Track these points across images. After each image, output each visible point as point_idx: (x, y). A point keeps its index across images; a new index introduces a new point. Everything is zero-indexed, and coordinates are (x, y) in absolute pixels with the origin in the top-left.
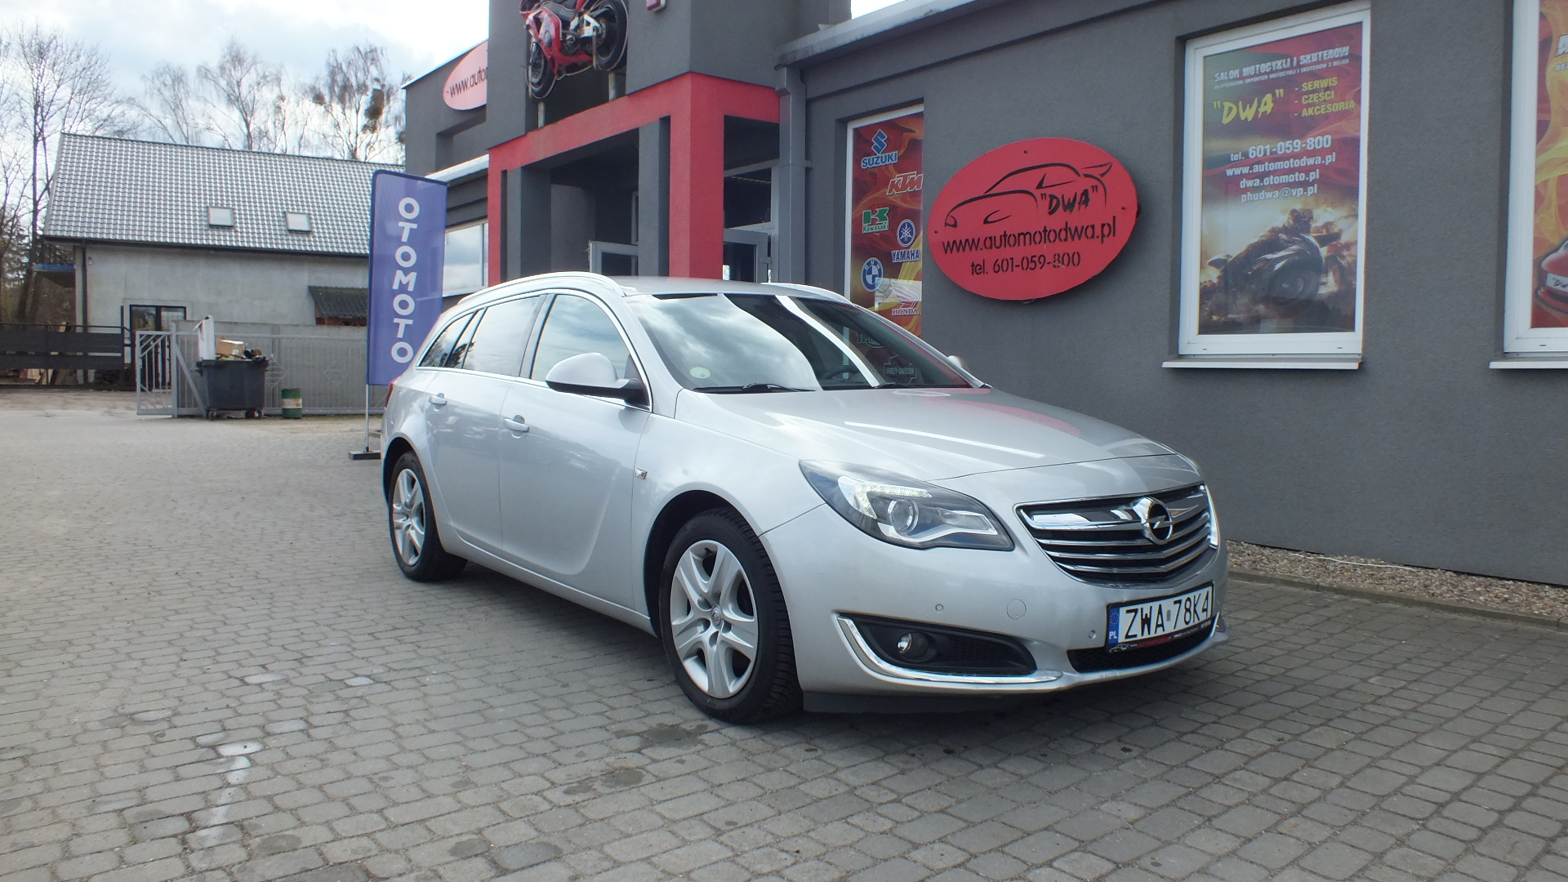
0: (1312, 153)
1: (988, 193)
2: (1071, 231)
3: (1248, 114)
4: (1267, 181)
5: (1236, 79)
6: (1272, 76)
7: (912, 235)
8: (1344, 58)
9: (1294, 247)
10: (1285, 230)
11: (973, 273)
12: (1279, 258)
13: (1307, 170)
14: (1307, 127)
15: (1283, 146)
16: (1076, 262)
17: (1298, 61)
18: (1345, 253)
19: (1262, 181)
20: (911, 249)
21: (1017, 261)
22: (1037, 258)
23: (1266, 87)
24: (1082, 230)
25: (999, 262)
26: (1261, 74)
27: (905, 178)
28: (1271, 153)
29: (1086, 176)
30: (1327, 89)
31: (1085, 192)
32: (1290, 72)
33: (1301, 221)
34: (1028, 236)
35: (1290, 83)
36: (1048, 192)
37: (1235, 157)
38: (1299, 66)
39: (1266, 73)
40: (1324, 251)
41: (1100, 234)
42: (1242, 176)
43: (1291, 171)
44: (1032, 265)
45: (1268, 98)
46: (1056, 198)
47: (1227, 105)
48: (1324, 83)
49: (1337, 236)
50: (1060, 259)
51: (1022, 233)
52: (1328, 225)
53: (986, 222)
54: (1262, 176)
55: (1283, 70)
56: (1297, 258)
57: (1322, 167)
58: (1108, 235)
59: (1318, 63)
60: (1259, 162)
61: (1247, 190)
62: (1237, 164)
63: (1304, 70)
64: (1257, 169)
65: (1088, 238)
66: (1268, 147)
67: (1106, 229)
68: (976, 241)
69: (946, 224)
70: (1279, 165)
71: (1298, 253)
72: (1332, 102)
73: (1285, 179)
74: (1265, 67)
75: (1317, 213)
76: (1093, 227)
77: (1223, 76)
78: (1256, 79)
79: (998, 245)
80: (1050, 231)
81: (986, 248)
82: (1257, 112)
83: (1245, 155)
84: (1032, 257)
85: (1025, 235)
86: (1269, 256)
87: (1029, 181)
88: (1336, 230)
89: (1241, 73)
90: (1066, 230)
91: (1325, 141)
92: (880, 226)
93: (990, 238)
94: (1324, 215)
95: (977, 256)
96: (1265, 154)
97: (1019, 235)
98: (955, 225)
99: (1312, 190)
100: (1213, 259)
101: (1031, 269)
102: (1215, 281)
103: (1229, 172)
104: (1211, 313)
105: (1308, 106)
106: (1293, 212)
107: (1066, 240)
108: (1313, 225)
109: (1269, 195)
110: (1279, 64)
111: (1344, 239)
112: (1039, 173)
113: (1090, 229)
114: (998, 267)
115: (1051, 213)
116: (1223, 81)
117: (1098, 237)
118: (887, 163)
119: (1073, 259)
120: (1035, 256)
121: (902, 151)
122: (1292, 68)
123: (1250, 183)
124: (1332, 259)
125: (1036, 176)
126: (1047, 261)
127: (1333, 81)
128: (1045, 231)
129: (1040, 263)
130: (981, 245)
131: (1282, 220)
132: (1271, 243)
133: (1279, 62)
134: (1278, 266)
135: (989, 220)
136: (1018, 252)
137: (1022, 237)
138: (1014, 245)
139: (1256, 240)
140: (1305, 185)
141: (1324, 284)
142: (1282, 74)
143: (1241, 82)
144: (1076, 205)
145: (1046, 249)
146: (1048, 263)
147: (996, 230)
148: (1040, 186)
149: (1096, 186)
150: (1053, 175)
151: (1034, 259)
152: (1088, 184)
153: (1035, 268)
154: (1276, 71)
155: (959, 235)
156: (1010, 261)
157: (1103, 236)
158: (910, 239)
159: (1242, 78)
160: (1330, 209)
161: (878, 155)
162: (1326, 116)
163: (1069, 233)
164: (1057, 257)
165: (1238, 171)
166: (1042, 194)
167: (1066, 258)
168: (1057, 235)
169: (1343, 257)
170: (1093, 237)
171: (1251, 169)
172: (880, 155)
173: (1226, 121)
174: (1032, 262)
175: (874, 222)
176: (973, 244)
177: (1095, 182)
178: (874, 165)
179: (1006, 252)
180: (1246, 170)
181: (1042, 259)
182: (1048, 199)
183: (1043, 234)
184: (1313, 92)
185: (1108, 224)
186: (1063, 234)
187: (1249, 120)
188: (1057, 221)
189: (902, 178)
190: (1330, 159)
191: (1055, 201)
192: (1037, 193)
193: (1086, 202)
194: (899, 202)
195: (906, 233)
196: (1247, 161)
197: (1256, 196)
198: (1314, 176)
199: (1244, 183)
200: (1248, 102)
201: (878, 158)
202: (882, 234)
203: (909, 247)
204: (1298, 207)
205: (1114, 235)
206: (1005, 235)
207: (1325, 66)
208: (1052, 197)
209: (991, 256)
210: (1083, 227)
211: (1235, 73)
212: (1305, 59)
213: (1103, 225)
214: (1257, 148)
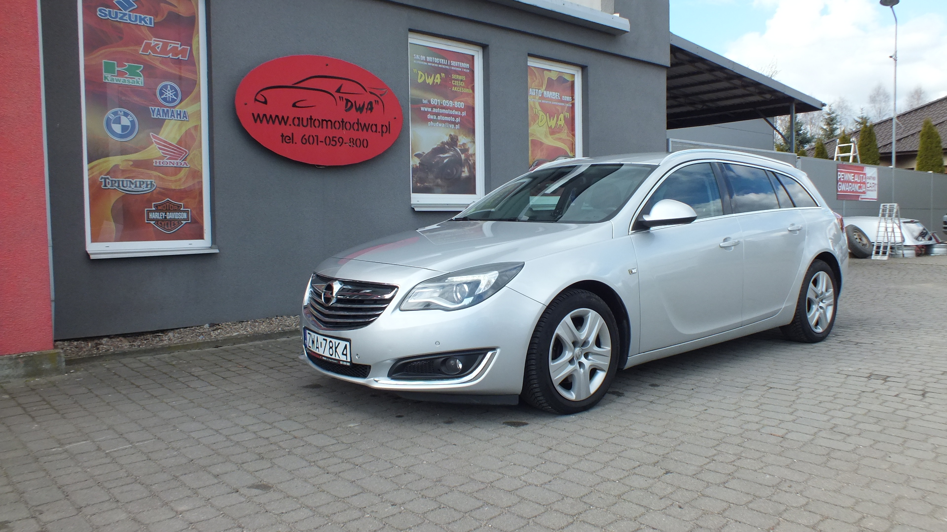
0: (457, 109)
1: (296, 85)
2: (361, 126)
3: (430, 81)
4: (439, 118)
5: (423, 61)
6: (440, 66)
7: (177, 97)
8: (467, 69)
9: (452, 153)
10: (447, 143)
11: (283, 142)
12: (446, 157)
13: (455, 116)
14: (454, 96)
15: (445, 102)
16: (365, 146)
17: (450, 63)
18: (471, 158)
19: (437, 117)
20: (177, 109)
21: (321, 138)
22: (338, 137)
23: (438, 70)
24: (369, 127)
25: (306, 137)
26: (434, 63)
27: (165, 45)
28: (440, 104)
29: (371, 93)
30: (461, 81)
31: (371, 103)
32: (447, 67)
33: (453, 141)
34: (329, 123)
35: (448, 72)
36: (345, 96)
37: (425, 102)
38: (450, 66)
39: (437, 63)
40: (463, 156)
41: (381, 132)
42: (428, 112)
43: (449, 115)
44: (334, 143)
45: (438, 76)
46: (350, 102)
47: (420, 73)
48: (460, 78)
49: (467, 150)
50: (354, 142)
51: (325, 120)
52: (464, 144)
53: (294, 105)
54: (437, 114)
55: (444, 65)
56: (453, 158)
57: (461, 116)
58: (386, 133)
59: (457, 67)
60: (436, 107)
61: (430, 120)
62: (425, 105)
63: (453, 68)
64: (435, 110)
65: (373, 131)
66: (439, 100)
67: (384, 128)
68: (286, 119)
69: (256, 100)
70: (444, 111)
71: (453, 156)
72: (464, 87)
73: (446, 118)
74: (437, 60)
75: (460, 138)
76: (376, 125)
77: (418, 57)
78: (433, 65)
79: (305, 124)
80: (347, 122)
81: (295, 125)
82: (434, 82)
83: (429, 101)
84: (333, 137)
85: (327, 121)
86: (441, 155)
87: (331, 86)
88: (467, 147)
89: (426, 59)
90: (357, 124)
91: (462, 105)
92: (131, 80)
93: (299, 119)
94: (463, 140)
95: (288, 130)
96: (438, 104)
97: (323, 120)
98: (265, 102)
99: (458, 126)
100: (416, 153)
101: (332, 145)
102: (418, 165)
103: (422, 109)
104: (417, 182)
105: (455, 86)
106: (450, 135)
107: (358, 130)
108: (459, 144)
109: (440, 125)
110: (442, 61)
111: (470, 152)
112: (340, 82)
113: (374, 127)
114: (305, 140)
115: (346, 111)
116: (417, 60)
117: (379, 132)
118: (138, 22)
119: (364, 144)
120: (335, 137)
121: (159, 19)
122: (447, 65)
123: (432, 117)
124: (467, 160)
125: (337, 83)
126: (344, 142)
127: (464, 78)
128: (343, 122)
129: (340, 142)
130: (290, 121)
131: (446, 139)
132: (441, 149)
133: (443, 60)
134: (445, 161)
135: (297, 105)
136: (323, 133)
137: (325, 122)
138: (319, 127)
139: (436, 146)
140: (455, 123)
141: (464, 172)
142: (444, 66)
143: (426, 63)
144: (365, 110)
145: (344, 133)
146: (346, 143)
147: (305, 114)
148: (338, 91)
149: (378, 101)
150: (347, 87)
151: (334, 139)
152: (373, 98)
153: (335, 145)
154: (441, 64)
155: (269, 110)
156: (315, 138)
157: (382, 132)
158: (173, 100)
159: (426, 61)
160: (464, 137)
161: (124, 12)
162: (462, 93)
163: (360, 126)
164: (352, 140)
165: (426, 109)
166: (340, 97)
167: (358, 141)
168: (352, 126)
169: (470, 160)
170: (376, 131)
171: (432, 110)
172: (127, 12)
173: (420, 81)
174: (333, 140)
175: (121, 74)
176: (283, 120)
177: (377, 99)
178: (118, 19)
179: (310, 131)
180: (430, 110)
181: (341, 140)
182: (345, 101)
183: (341, 123)
184: (457, 80)
185: (386, 126)
186: (356, 126)
187: (431, 84)
188: (352, 116)
189: (161, 43)
190: (464, 114)
191: (349, 104)
192: (337, 95)
193: (371, 109)
194: (157, 64)
195: (169, 94)
196: (429, 105)
197: (434, 124)
198: (458, 120)
199: (429, 116)
200: (429, 75)
201: (125, 15)
202: (134, 90)
203: (174, 107)
204: (452, 134)
205: (389, 133)
206: (311, 119)
207: (460, 69)
208: (348, 101)
209: (299, 132)
210: (369, 124)
211: (423, 58)
212: (453, 63)
213: (382, 126)
214: (435, 101)
